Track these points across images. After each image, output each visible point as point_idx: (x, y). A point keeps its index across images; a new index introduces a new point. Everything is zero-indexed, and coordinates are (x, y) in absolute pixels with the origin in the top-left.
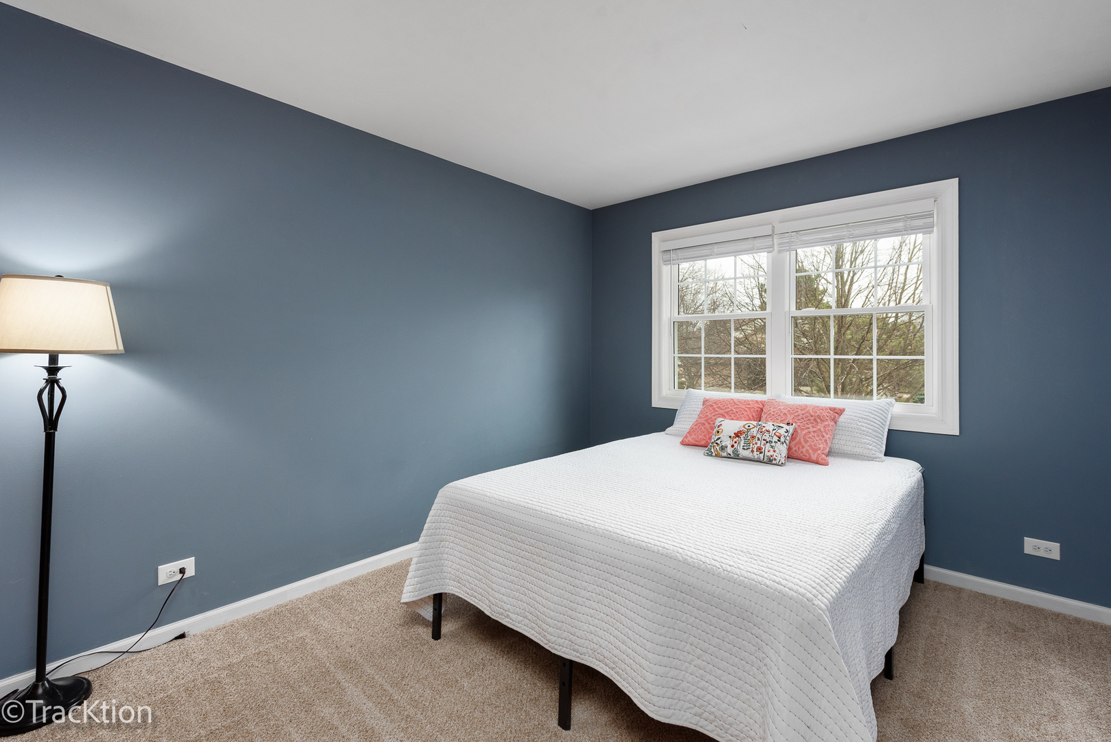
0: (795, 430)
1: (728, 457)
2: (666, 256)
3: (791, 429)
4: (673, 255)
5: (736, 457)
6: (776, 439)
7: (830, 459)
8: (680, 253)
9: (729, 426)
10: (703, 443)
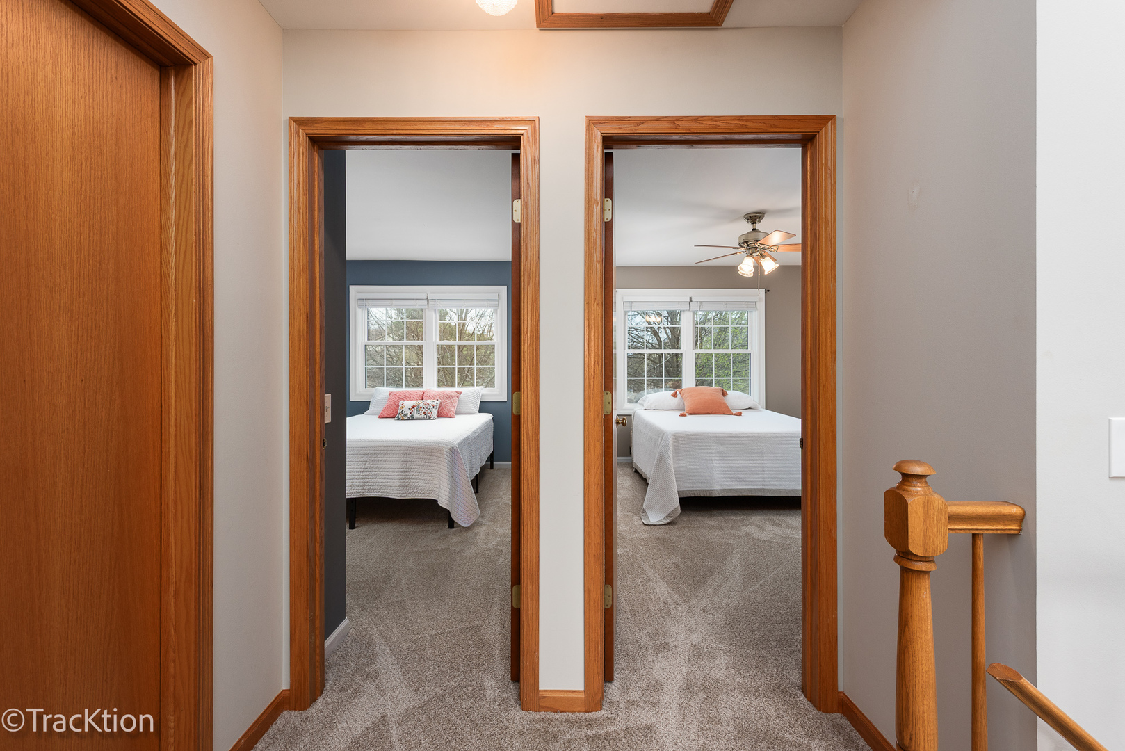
0: (441, 403)
1: (408, 419)
2: (360, 302)
3: (439, 402)
4: (366, 302)
5: (413, 418)
6: (432, 407)
7: (456, 416)
8: (370, 302)
9: (408, 404)
10: (392, 415)
